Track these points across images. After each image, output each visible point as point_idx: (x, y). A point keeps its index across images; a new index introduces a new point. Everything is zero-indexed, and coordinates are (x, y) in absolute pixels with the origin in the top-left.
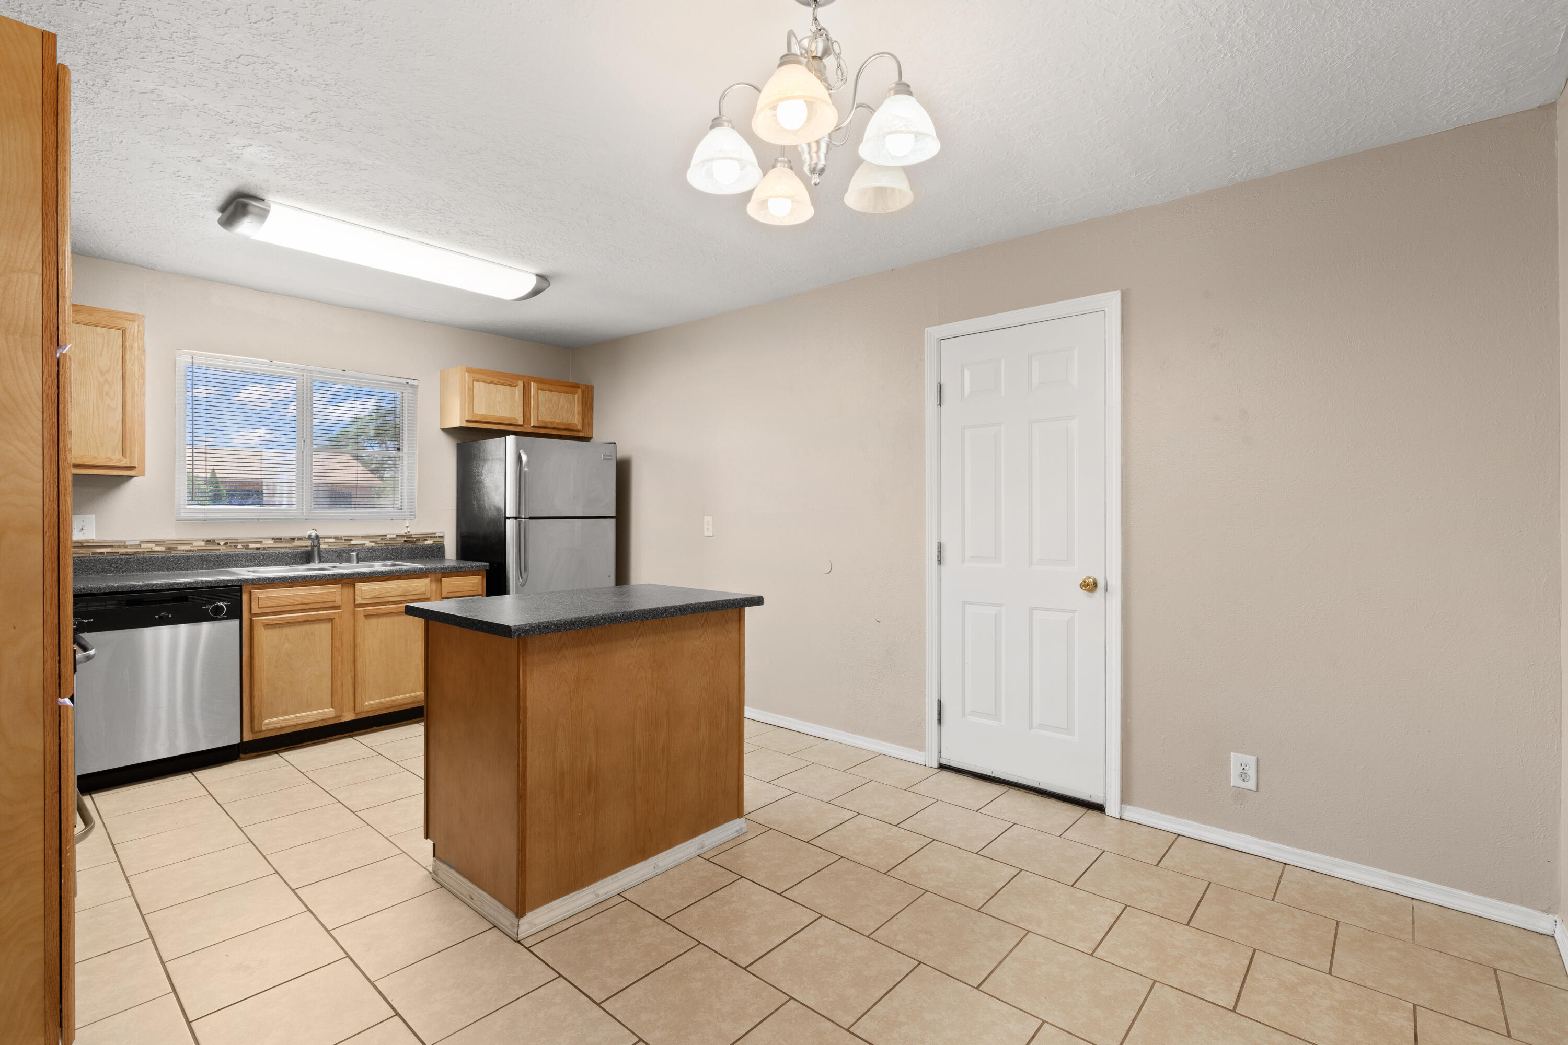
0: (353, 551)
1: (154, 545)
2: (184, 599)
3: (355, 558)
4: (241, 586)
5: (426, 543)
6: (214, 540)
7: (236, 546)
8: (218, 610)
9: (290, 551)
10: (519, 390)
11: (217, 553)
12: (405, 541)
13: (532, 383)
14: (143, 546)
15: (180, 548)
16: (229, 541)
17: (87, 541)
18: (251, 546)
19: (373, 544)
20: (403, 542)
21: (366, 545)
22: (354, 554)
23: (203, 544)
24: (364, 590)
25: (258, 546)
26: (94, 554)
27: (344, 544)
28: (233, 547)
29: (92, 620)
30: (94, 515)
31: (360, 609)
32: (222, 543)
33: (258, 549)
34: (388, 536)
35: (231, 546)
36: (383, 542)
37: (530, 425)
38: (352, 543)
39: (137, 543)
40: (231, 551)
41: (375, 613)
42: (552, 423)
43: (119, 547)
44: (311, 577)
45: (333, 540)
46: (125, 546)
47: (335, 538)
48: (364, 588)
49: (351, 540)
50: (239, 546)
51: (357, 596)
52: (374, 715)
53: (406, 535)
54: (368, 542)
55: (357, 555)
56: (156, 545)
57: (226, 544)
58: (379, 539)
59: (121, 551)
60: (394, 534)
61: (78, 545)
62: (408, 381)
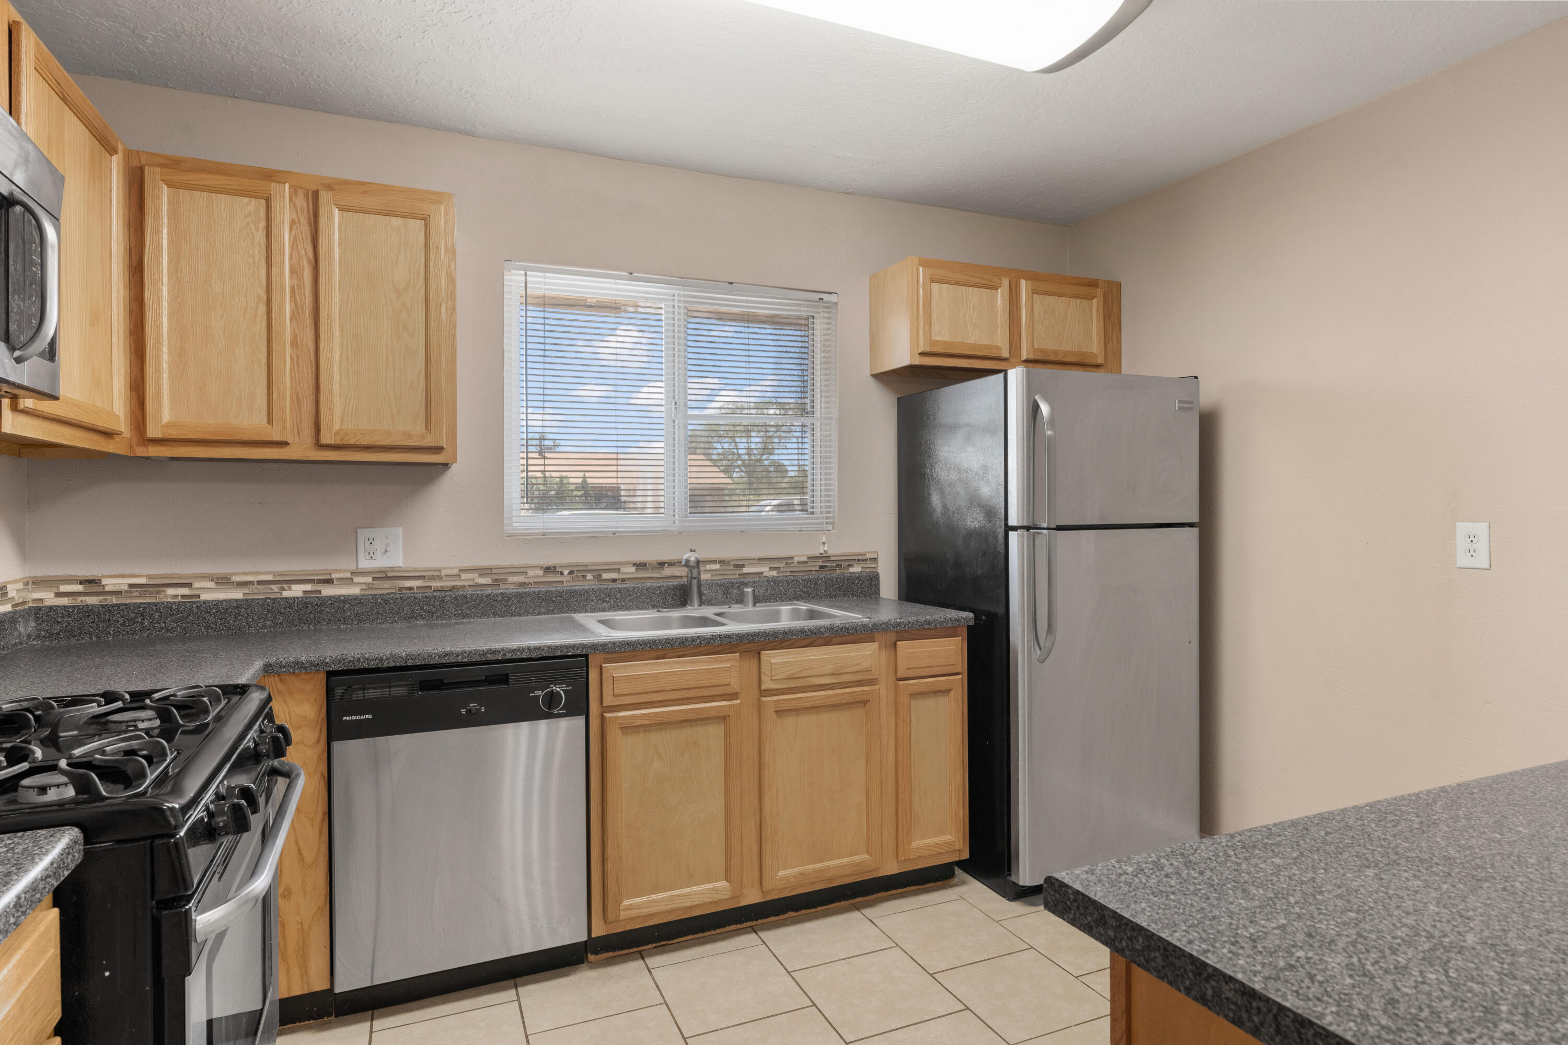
0: (746, 585)
1: (476, 575)
2: (504, 679)
3: (750, 598)
4: (586, 656)
5: (852, 570)
6: (555, 567)
7: (584, 577)
8: (552, 699)
9: (658, 585)
10: (1003, 295)
11: (560, 589)
12: (821, 567)
13: (1023, 282)
14: (464, 576)
16: (575, 569)
17: (392, 569)
18: (605, 576)
19: (774, 573)
20: (818, 569)
21: (765, 574)
22: (750, 590)
23: (541, 573)
24: (775, 664)
25: (614, 575)
26: (401, 589)
27: (733, 572)
28: (581, 578)
29: (370, 716)
30: (401, 529)
31: (769, 699)
32: (566, 572)
33: (614, 580)
34: (796, 559)
35: (578, 576)
36: (789, 570)
37: (1021, 358)
38: (746, 570)
39: (455, 572)
40: (578, 585)
41: (791, 706)
42: (1056, 352)
43: (432, 578)
44: (693, 639)
45: (717, 567)
46: (440, 577)
47: (722, 562)
48: (775, 659)
49: (743, 566)
50: (589, 577)
51: (764, 674)
52: (789, 895)
53: (821, 557)
54: (767, 569)
55: (754, 594)
56: (481, 575)
57: (571, 573)
58: (783, 565)
59: (436, 584)
60: (804, 556)
61: (382, 575)
62: (822, 296)
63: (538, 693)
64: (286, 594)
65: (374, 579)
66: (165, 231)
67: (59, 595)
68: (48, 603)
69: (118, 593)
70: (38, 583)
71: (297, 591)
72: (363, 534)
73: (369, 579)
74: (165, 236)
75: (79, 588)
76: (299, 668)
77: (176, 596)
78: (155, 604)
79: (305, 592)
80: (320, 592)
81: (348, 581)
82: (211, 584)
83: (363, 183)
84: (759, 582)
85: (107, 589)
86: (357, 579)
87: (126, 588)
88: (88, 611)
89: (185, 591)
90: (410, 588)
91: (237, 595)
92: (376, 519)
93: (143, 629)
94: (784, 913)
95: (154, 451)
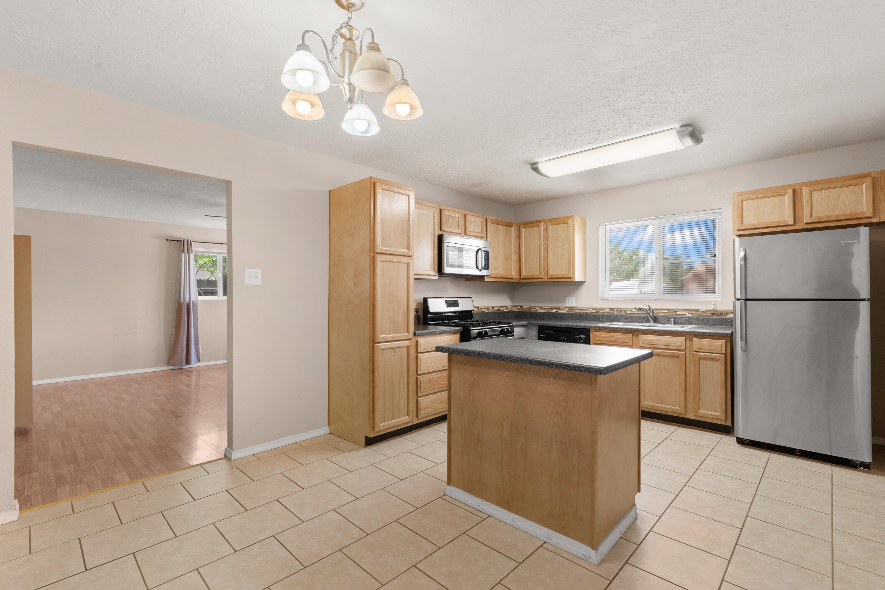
1: (592, 310)
2: (570, 332)
3: (673, 322)
4: (589, 329)
5: (728, 316)
6: (613, 309)
7: (621, 312)
8: (580, 338)
10: (788, 197)
11: (613, 314)
12: (712, 314)
13: (804, 188)
14: (589, 310)
15: (601, 311)
17: (573, 307)
18: (627, 312)
19: (690, 315)
21: (686, 315)
22: (672, 319)
23: (609, 310)
24: (643, 339)
25: (630, 312)
26: (574, 312)
27: (673, 314)
28: (620, 312)
29: (544, 336)
30: (575, 297)
32: (616, 310)
33: (630, 314)
34: (701, 310)
36: (697, 314)
37: (804, 223)
38: (678, 313)
39: (587, 308)
40: (618, 314)
42: (828, 217)
44: (617, 328)
45: (667, 311)
46: (583, 310)
47: (668, 310)
49: (677, 312)
50: (623, 312)
51: (640, 341)
53: (713, 310)
54: (688, 313)
55: (674, 320)
56: (593, 310)
57: (617, 310)
58: (695, 312)
59: (582, 311)
60: (704, 309)
61: (570, 308)
62: (714, 211)
63: (577, 336)
64: (552, 311)
65: (569, 309)
66: (524, 237)
67: (517, 309)
68: (516, 310)
69: (525, 309)
70: (515, 306)
71: (554, 311)
72: (567, 298)
73: (568, 309)
74: (523, 239)
75: (520, 308)
76: (536, 324)
77: (533, 311)
78: (530, 312)
79: (555, 311)
80: (558, 311)
81: (563, 309)
82: (539, 308)
83: (556, 218)
84: (682, 317)
85: (524, 308)
86: (565, 309)
87: (526, 308)
88: (520, 312)
89: (535, 310)
90: (577, 312)
91: (543, 311)
92: (570, 294)
93: (528, 317)
94: (653, 419)
95: (523, 281)
